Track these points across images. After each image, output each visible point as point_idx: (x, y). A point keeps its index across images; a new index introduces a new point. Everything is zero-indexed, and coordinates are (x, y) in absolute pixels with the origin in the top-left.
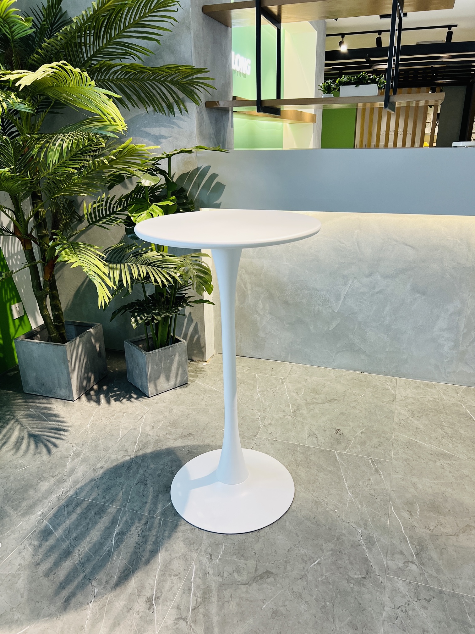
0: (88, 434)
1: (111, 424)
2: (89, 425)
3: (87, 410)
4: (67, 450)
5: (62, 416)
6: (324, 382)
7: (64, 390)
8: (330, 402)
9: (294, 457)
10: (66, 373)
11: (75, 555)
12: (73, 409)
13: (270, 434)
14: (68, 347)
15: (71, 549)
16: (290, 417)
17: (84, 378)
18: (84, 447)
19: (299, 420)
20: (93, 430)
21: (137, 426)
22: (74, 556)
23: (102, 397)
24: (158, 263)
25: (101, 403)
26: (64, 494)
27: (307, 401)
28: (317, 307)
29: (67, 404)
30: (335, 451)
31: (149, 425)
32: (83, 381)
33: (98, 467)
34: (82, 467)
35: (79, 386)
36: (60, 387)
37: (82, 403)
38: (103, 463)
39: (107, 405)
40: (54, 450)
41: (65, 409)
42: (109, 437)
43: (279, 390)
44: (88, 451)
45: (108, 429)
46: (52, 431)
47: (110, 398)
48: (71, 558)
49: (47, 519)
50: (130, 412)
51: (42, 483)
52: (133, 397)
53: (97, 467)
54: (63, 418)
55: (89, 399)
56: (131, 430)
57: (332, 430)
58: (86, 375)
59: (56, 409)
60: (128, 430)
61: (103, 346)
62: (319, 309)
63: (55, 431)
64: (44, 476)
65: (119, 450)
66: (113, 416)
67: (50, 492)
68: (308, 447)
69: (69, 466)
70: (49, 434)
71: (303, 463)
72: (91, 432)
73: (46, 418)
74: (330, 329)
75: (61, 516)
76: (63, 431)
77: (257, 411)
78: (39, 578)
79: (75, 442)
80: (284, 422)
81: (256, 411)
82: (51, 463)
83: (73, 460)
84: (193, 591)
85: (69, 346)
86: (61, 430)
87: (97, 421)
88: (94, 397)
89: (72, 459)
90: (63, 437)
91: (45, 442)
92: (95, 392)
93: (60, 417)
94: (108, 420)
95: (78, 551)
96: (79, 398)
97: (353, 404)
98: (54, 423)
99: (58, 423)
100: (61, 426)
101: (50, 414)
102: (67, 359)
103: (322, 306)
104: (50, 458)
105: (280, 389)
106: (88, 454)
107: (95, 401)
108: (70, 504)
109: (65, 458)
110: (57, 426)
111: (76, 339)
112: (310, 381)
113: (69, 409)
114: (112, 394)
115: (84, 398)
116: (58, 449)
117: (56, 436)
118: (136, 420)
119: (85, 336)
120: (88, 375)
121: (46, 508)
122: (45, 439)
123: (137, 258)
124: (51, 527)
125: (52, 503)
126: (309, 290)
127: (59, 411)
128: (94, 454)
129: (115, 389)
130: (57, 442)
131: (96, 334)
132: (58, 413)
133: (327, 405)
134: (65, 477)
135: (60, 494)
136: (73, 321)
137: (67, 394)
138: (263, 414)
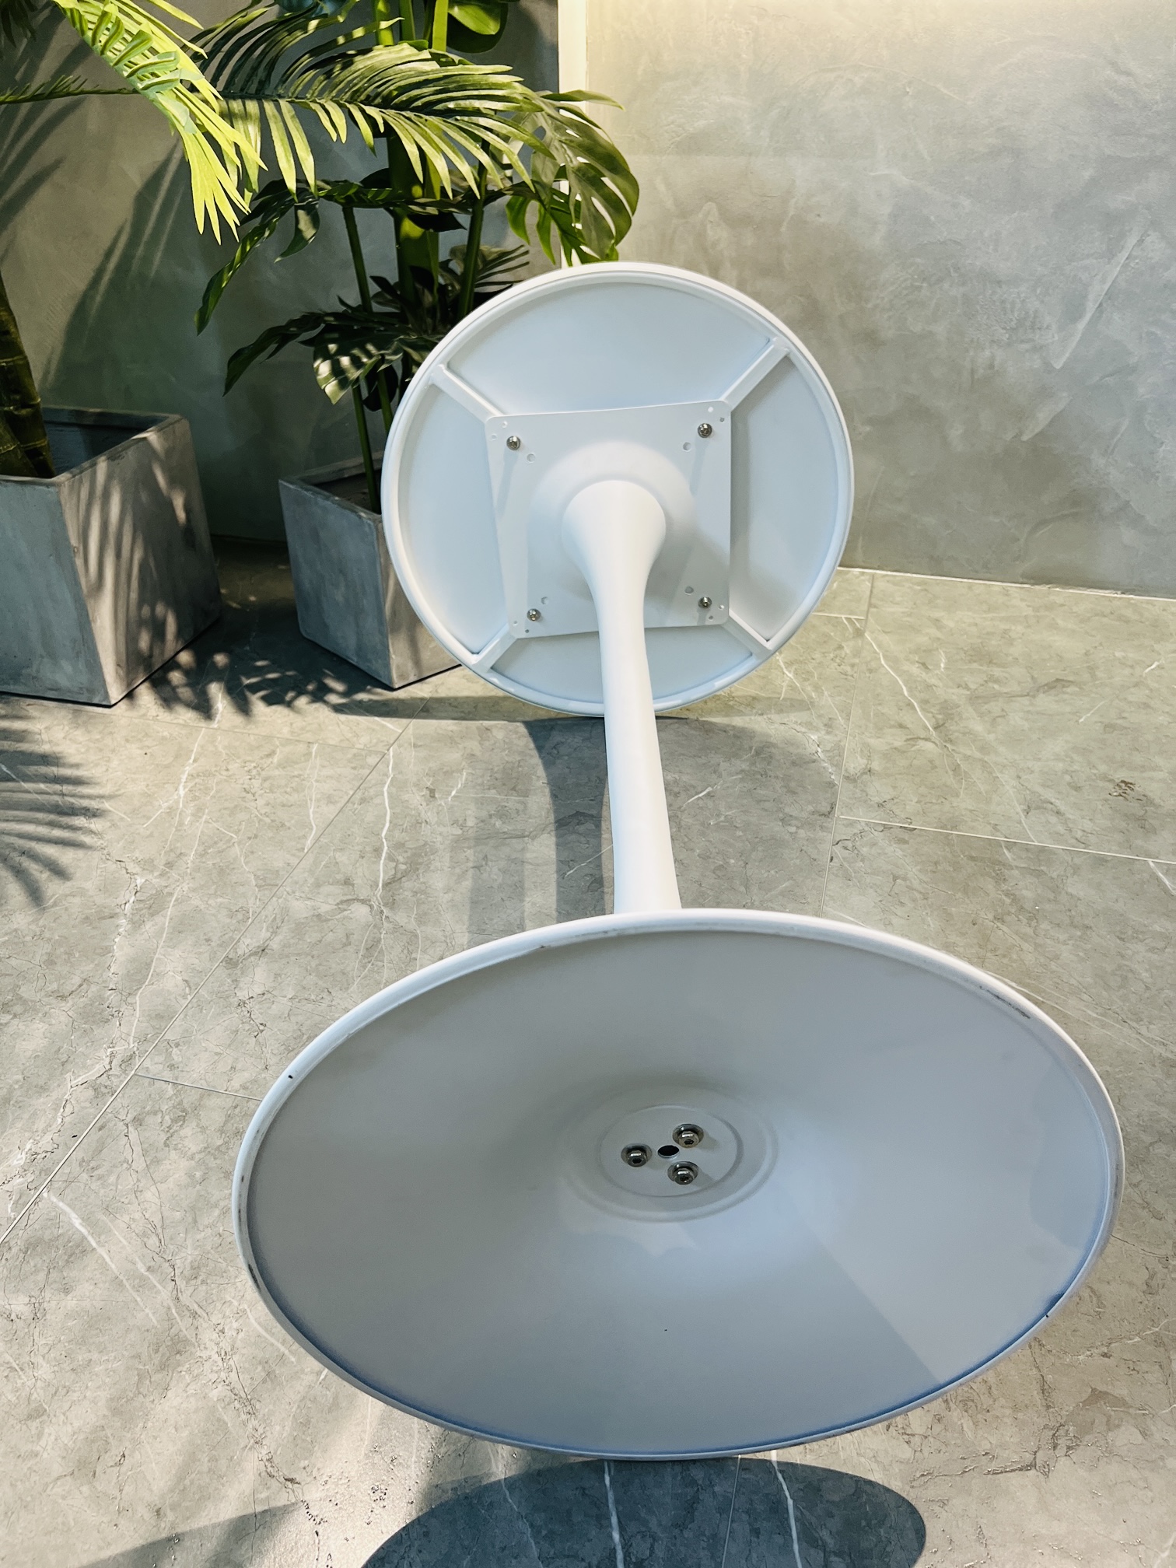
0: (181, 824)
1: (267, 784)
2: (182, 792)
3: (164, 738)
4: (108, 887)
5: (73, 760)
6: (1003, 626)
7: (67, 667)
8: (1053, 692)
9: (1004, 887)
10: (68, 596)
11: (205, 1354)
12: (111, 733)
13: (880, 805)
14: (65, 490)
15: (183, 1325)
16: (929, 746)
17: (141, 623)
18: (174, 874)
19: (969, 753)
20: (199, 810)
21: (372, 792)
22: (200, 1361)
23: (216, 690)
24: (425, 90)
25: (213, 711)
26: (116, 1071)
27: (967, 688)
28: (987, 353)
29: (84, 718)
30: (1150, 861)
31: (416, 785)
32: (139, 633)
33: (242, 949)
34: (177, 953)
35: (123, 649)
36: (53, 656)
37: (142, 711)
38: (264, 934)
39: (238, 719)
40: (53, 888)
41: (79, 734)
42: (270, 834)
43: (855, 656)
44: (194, 890)
45: (261, 802)
46: (40, 815)
47: (248, 694)
48: (189, 1371)
49: (56, 1185)
50: (331, 742)
51: (16, 1025)
52: (331, 691)
53: (240, 952)
54: (77, 766)
55: (169, 699)
56: (349, 805)
57: (1101, 784)
58: (146, 611)
59: (45, 737)
60: (340, 805)
61: (198, 506)
62: (993, 358)
63: (52, 817)
64: (25, 995)
65: (317, 879)
66: (269, 755)
67: (58, 1061)
68: (1043, 849)
69: (122, 949)
70: (29, 828)
71: (1048, 907)
72: (193, 815)
73: (9, 768)
74: (1025, 438)
75: (114, 1166)
76: (85, 815)
77: (803, 730)
78: (47, 1485)
79: (137, 854)
80: (915, 762)
81: (798, 728)
82: (49, 940)
83: (136, 924)
84: (797, 1520)
85: (72, 487)
86: (73, 811)
87: (208, 774)
88: (185, 693)
89: (132, 921)
90: (87, 839)
91: (16, 858)
92: (187, 672)
93: (64, 765)
94: (254, 772)
95: (215, 1336)
96: (130, 695)
97: (1137, 695)
98: (42, 786)
99: (58, 787)
100: (73, 796)
101: (22, 753)
102: (67, 539)
103: (1009, 345)
104: (41, 923)
105: (857, 653)
106: (196, 901)
107: (188, 705)
108: (148, 1113)
109: (104, 918)
110: (57, 798)
111: (94, 465)
112: (951, 624)
113: (98, 737)
114: (253, 680)
115: (146, 696)
116: (69, 884)
117: (57, 833)
118: (362, 767)
119: (130, 456)
120: (153, 610)
121: (48, 1137)
122: (15, 849)
123: (329, 75)
124: (77, 1222)
125: (68, 1109)
126: (964, 284)
127: (58, 745)
128: (220, 900)
129: (260, 663)
130: (65, 857)
131: (169, 452)
132: (57, 749)
133: (1045, 701)
134: (113, 998)
135: (99, 1068)
136: (72, 408)
137: (84, 679)
138: (828, 737)
